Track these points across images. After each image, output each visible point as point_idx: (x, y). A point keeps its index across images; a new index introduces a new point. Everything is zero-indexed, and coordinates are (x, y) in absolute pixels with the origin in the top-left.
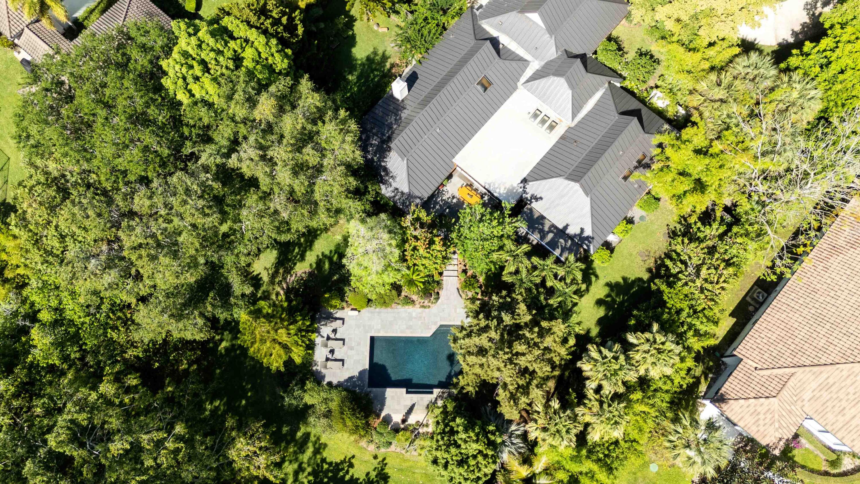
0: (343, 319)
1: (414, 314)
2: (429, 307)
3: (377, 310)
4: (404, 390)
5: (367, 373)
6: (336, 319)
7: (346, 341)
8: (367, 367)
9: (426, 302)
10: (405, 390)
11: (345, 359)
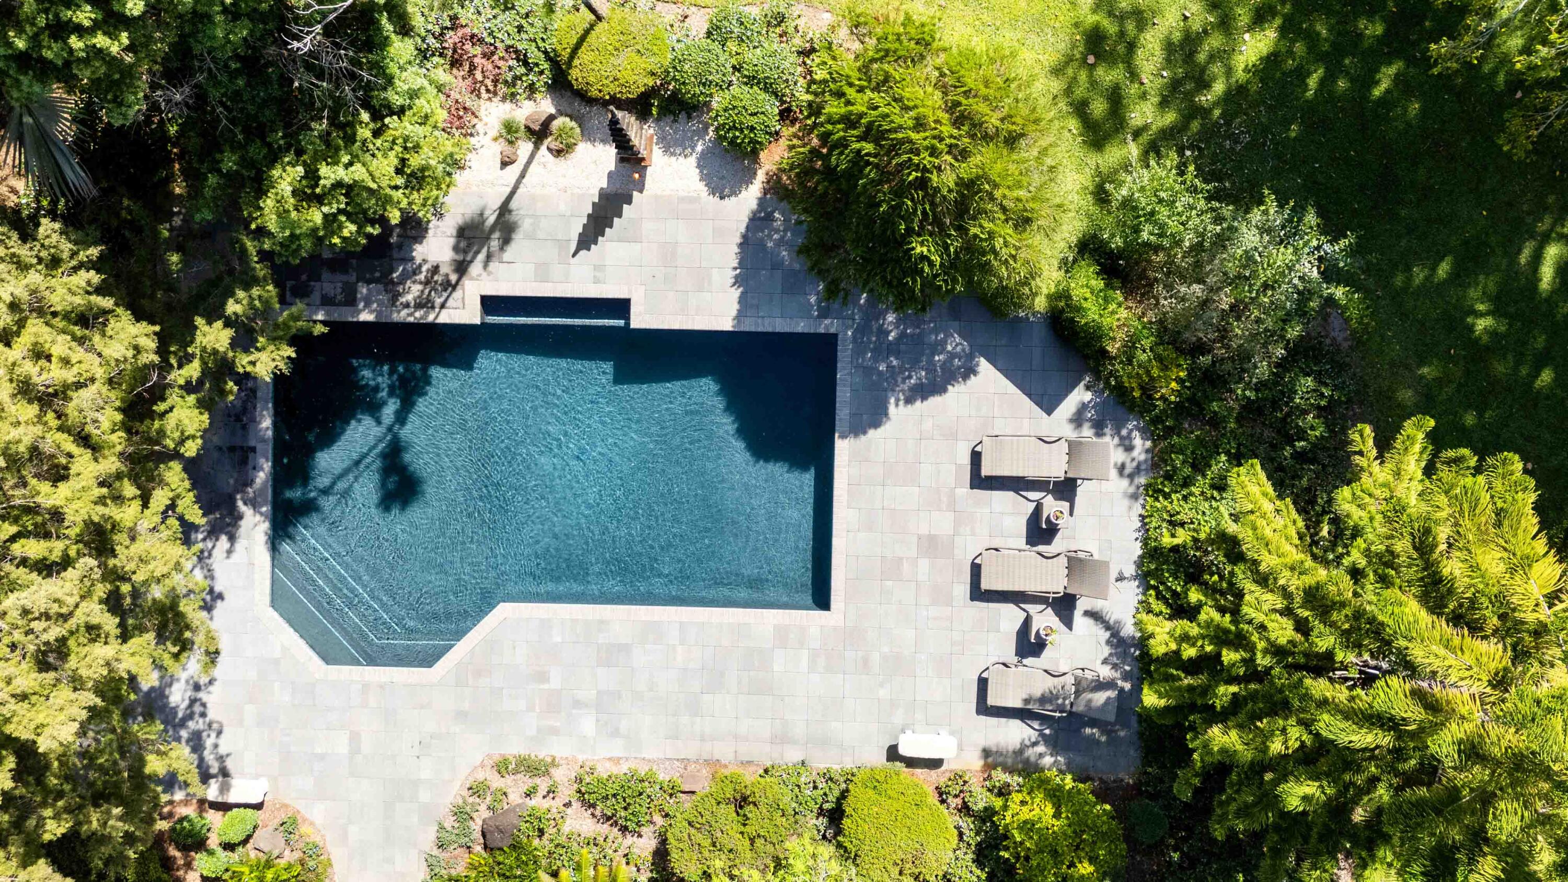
0: (984, 708)
1: (588, 724)
2: (502, 767)
3: (793, 755)
4: (640, 319)
5: (843, 413)
6: (1022, 714)
7: (963, 588)
8: (843, 448)
9: (515, 797)
10: (637, 322)
11: (964, 490)
